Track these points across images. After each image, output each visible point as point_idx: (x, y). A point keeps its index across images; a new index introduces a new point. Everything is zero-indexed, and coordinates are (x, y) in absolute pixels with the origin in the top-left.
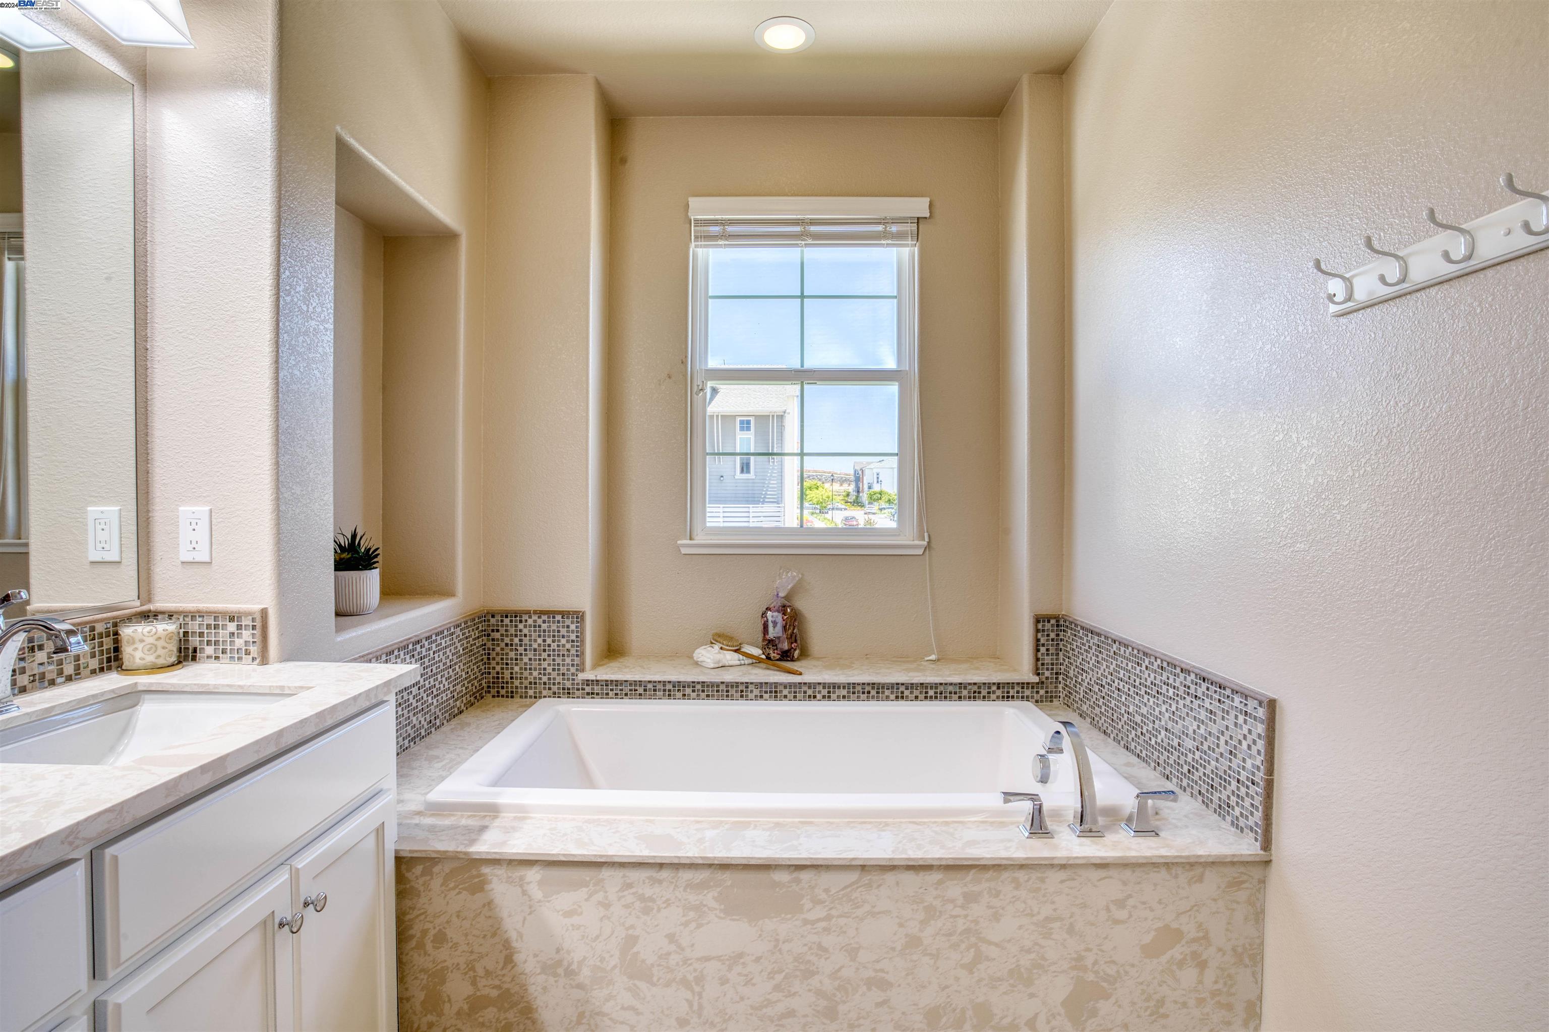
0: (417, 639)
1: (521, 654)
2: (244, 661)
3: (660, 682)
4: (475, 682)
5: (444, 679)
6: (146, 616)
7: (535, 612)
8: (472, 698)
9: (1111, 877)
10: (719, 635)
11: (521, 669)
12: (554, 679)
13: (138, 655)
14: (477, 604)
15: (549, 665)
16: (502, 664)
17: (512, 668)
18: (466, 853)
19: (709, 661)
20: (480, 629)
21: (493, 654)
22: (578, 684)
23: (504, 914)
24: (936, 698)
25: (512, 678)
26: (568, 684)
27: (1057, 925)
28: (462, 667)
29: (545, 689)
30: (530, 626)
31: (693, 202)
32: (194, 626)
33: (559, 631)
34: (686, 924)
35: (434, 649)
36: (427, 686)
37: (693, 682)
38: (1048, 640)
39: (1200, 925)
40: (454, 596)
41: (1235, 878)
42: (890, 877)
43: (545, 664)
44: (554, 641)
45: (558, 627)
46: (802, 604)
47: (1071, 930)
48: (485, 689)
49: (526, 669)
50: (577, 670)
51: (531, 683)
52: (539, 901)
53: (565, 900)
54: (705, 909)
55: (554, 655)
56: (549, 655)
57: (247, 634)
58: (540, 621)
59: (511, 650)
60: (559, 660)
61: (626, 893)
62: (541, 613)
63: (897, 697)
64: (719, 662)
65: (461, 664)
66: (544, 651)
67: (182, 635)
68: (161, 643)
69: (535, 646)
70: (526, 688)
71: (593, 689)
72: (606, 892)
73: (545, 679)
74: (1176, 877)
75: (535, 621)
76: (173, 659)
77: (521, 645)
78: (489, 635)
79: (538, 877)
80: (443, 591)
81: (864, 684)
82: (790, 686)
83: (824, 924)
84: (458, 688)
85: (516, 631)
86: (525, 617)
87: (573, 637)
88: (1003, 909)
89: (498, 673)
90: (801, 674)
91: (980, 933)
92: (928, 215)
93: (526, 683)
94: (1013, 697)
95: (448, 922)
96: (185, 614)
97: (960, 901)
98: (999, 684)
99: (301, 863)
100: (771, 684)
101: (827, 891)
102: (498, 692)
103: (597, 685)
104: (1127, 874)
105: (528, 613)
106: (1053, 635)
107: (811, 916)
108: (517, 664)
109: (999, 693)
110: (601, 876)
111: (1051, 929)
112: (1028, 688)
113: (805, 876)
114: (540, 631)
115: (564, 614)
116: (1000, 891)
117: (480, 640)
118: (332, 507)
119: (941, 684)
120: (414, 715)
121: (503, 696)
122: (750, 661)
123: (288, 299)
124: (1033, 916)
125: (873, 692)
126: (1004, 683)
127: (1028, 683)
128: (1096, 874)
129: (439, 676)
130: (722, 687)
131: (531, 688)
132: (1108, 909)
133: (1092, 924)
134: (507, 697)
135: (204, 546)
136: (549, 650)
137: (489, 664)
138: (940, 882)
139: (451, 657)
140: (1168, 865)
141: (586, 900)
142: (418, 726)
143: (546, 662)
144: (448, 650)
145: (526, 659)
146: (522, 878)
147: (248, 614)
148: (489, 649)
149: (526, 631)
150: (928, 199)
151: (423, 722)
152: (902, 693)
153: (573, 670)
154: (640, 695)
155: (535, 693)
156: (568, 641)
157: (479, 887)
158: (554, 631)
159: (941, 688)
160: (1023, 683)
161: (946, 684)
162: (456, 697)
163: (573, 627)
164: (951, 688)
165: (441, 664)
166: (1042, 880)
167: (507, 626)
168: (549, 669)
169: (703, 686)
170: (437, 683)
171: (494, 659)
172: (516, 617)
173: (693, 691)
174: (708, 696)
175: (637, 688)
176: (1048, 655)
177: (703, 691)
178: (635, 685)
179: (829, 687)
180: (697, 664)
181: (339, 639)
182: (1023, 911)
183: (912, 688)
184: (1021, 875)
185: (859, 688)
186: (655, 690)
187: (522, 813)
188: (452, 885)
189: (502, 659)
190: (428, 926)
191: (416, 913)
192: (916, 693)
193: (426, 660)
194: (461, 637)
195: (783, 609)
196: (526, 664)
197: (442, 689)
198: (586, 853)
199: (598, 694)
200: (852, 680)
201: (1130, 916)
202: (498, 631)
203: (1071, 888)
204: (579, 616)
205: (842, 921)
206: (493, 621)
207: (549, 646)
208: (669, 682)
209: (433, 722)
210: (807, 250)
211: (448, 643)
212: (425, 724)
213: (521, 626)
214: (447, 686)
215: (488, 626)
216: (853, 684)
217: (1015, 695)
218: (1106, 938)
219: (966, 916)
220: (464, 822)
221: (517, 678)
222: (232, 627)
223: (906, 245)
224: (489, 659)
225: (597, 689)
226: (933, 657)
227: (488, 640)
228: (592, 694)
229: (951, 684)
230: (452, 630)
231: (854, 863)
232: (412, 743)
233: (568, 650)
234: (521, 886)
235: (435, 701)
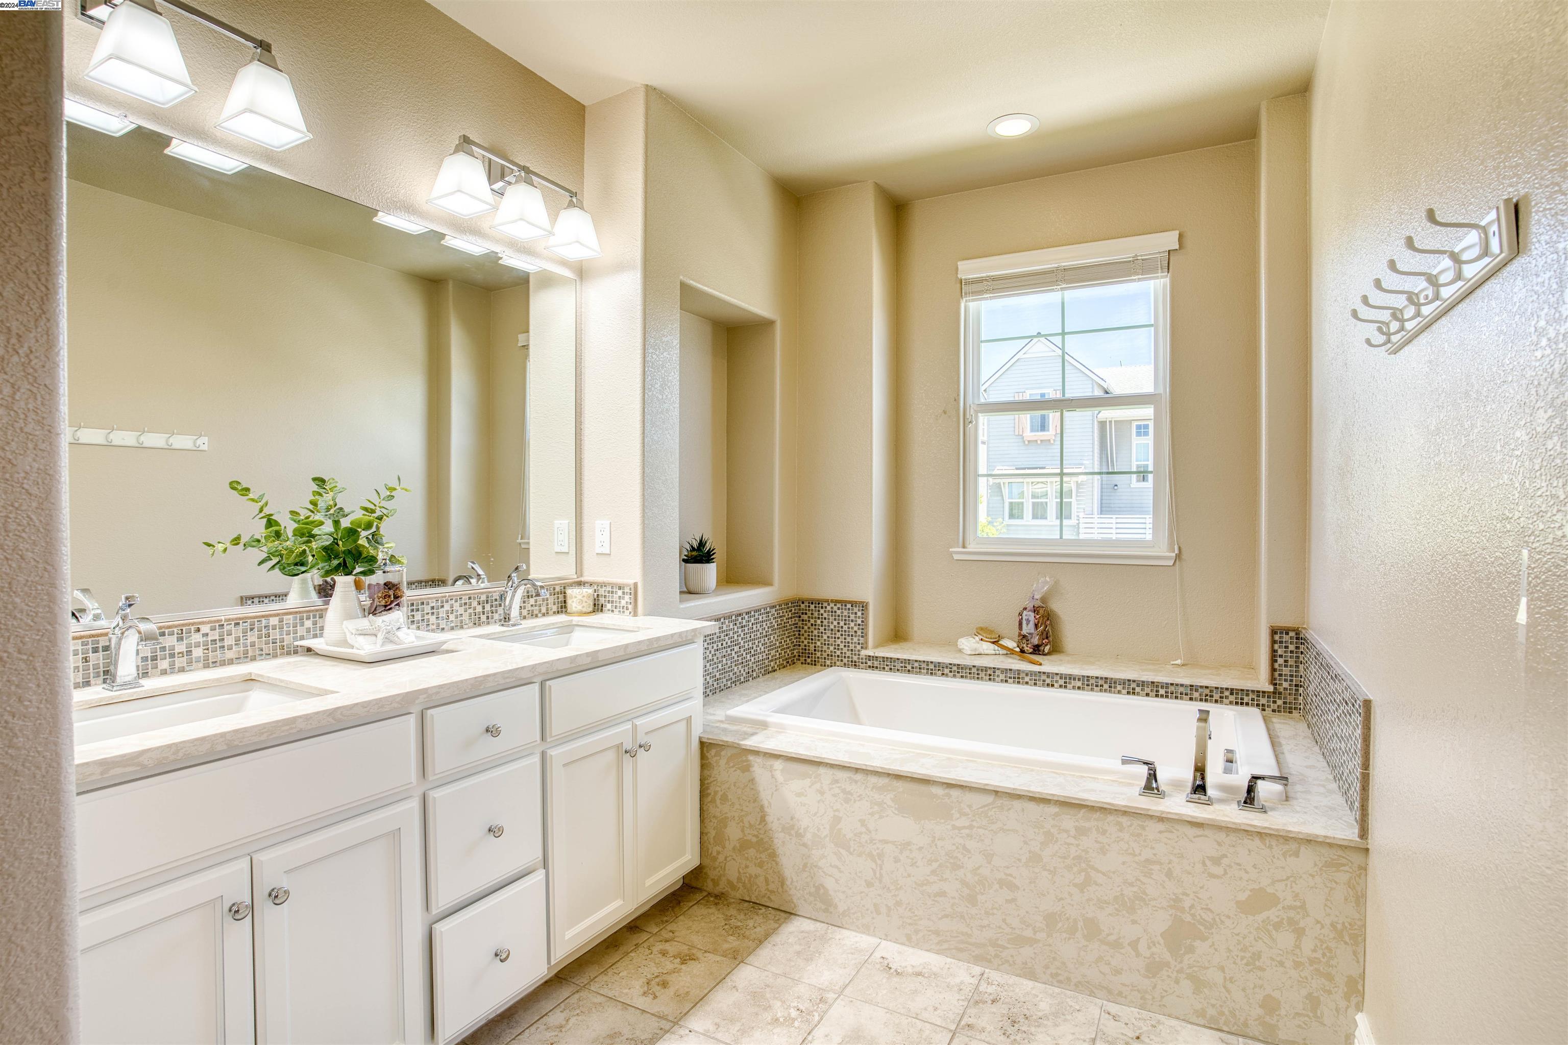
0: (738, 613)
1: (822, 633)
2: (626, 614)
3: (924, 662)
4: (788, 650)
5: (760, 644)
6: (580, 584)
7: (832, 601)
8: (785, 662)
9: (1206, 836)
10: (982, 629)
11: (822, 644)
12: (845, 653)
13: (574, 605)
14: (790, 593)
15: (842, 642)
16: (809, 639)
17: (815, 643)
18: (738, 744)
19: (967, 648)
20: (793, 611)
21: (802, 632)
22: (862, 659)
23: (761, 789)
24: (1167, 697)
25: (815, 650)
26: (855, 658)
27: (1156, 867)
28: (776, 638)
29: (838, 660)
30: (829, 611)
31: (962, 265)
32: (602, 591)
33: (849, 617)
34: (872, 814)
35: (753, 621)
36: (747, 647)
37: (950, 664)
38: (1285, 652)
39: (1297, 895)
40: (772, 585)
41: (1334, 860)
42: (1017, 804)
43: (838, 642)
44: (845, 624)
45: (848, 613)
46: (1056, 606)
47: (1169, 874)
48: (797, 657)
49: (825, 644)
50: (862, 647)
51: (828, 655)
52: (781, 783)
53: (796, 785)
54: (885, 806)
55: (845, 635)
56: (842, 635)
57: (627, 597)
58: (835, 608)
59: (815, 629)
60: (849, 639)
61: (834, 786)
62: (836, 602)
63: (1128, 693)
64: (976, 650)
65: (776, 636)
66: (838, 631)
67: (596, 596)
68: (585, 599)
69: (832, 627)
70: (825, 658)
71: (873, 663)
72: (822, 783)
73: (838, 653)
74: (1270, 847)
75: (832, 608)
76: (591, 609)
77: (822, 626)
78: (800, 617)
79: (781, 767)
80: (765, 582)
81: (1097, 678)
82: (1031, 674)
83: (967, 831)
84: (773, 653)
85: (819, 614)
86: (825, 604)
87: (859, 621)
88: (1109, 845)
89: (805, 646)
90: (1041, 664)
91: (1090, 861)
92: (1177, 247)
93: (825, 655)
94: (1247, 704)
95: (729, 788)
96: (598, 584)
97: (1073, 832)
98: (1232, 690)
99: (638, 722)
100: (1015, 671)
101: (970, 806)
102: (805, 660)
103: (877, 660)
104: (1222, 836)
105: (827, 601)
106: (1292, 647)
107: (958, 823)
108: (819, 640)
109: (1232, 698)
110: (819, 772)
111: (1151, 870)
112: (1263, 697)
113: (955, 793)
114: (835, 616)
115: (853, 604)
116: (1106, 831)
117: (793, 619)
118: (678, 521)
119: (1172, 684)
120: (736, 665)
121: (808, 664)
122: (1005, 652)
123: (650, 394)
124: (1136, 855)
125: (1106, 686)
126: (1238, 690)
127: (1264, 692)
128: (1192, 832)
129: (756, 642)
130: (974, 670)
131: (828, 659)
132: (1204, 864)
133: (1189, 873)
134: (812, 664)
135: (607, 545)
136: (842, 631)
137: (800, 638)
138: (1056, 815)
139: (766, 629)
140: (1261, 834)
141: (810, 787)
142: (738, 673)
143: (840, 640)
144: (764, 624)
145: (825, 637)
146: (771, 766)
147: (628, 585)
148: (800, 627)
149: (825, 615)
150: (1178, 232)
151: (742, 672)
152: (1134, 689)
153: (859, 647)
154: (909, 671)
155: (831, 663)
156: (855, 625)
157: (747, 768)
158: (845, 616)
159: (1172, 689)
160: (1258, 692)
161: (1177, 685)
162: (770, 658)
163: (859, 614)
164: (1181, 689)
165: (758, 633)
166: (1143, 828)
167: (812, 610)
168: (842, 646)
169: (958, 668)
170: (754, 646)
171: (803, 635)
172: (819, 604)
173: (951, 672)
174: (962, 677)
175: (907, 665)
176: (1286, 666)
177: (958, 672)
178: (905, 663)
179: (1065, 678)
180: (960, 651)
181: (682, 606)
182: (1127, 850)
183: (1143, 685)
184: (1124, 820)
185: (1092, 681)
186: (920, 668)
187: (781, 728)
188: (732, 765)
189: (809, 635)
190: (719, 789)
191: (712, 779)
192: (1147, 690)
193: (746, 628)
194: (776, 615)
195: (1035, 610)
196: (825, 640)
197: (759, 651)
198: (808, 754)
199: (877, 668)
200: (1086, 673)
201: (1226, 873)
202: (806, 614)
203: (1170, 839)
204: (864, 606)
205: (981, 831)
206: (803, 606)
207: (842, 627)
208: (932, 662)
209: (751, 673)
210: (1066, 293)
211: (765, 619)
212: (744, 673)
213: (822, 611)
214: (763, 650)
215: (800, 610)
216: (1088, 677)
217: (1250, 702)
218: (1202, 888)
219: (1078, 845)
220: (745, 729)
221: (818, 651)
222: (620, 593)
223: (1157, 278)
224: (799, 634)
225: (876, 664)
226: (1179, 662)
227: (799, 621)
228: (873, 667)
229: (1182, 685)
230: (768, 610)
231: (987, 787)
232: (733, 685)
233: (856, 632)
234: (771, 771)
235: (752, 659)
